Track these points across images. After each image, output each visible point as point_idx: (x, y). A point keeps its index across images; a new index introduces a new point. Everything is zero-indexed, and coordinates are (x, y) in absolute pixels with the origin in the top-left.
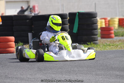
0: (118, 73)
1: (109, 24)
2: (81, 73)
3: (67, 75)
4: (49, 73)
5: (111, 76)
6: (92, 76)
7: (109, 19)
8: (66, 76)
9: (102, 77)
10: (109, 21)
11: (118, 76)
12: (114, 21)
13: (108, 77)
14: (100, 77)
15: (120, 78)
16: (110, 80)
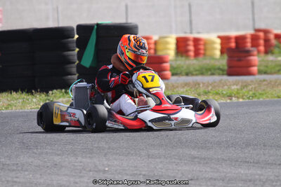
0: (194, 152)
1: (156, 50)
2: (117, 154)
3: (86, 157)
4: (47, 153)
5: (181, 159)
6: (139, 158)
7: (155, 38)
8: (84, 160)
9: (161, 162)
10: (156, 43)
11: (196, 160)
12: (167, 43)
13: (173, 160)
14: (158, 160)
15: (199, 163)
16: (180, 168)
